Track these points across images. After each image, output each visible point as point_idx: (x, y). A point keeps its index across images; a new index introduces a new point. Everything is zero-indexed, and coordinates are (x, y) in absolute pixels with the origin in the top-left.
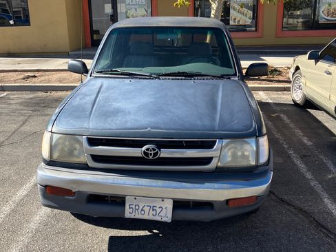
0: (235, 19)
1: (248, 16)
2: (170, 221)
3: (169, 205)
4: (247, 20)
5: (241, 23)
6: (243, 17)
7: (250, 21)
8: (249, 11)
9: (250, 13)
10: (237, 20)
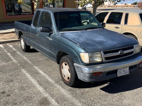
0: (24, 9)
1: (30, 8)
2: (129, 74)
3: (128, 69)
4: (29, 10)
5: (27, 11)
6: (28, 9)
7: (31, 10)
8: (30, 6)
9: (30, 7)
10: (25, 10)
